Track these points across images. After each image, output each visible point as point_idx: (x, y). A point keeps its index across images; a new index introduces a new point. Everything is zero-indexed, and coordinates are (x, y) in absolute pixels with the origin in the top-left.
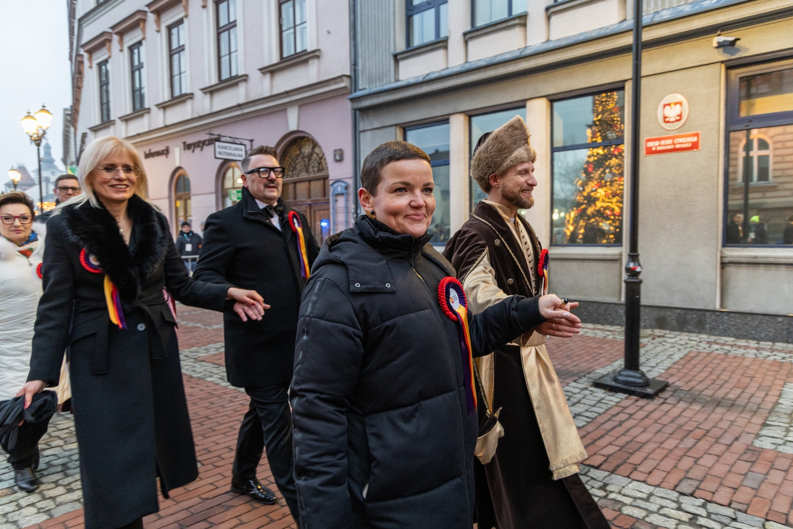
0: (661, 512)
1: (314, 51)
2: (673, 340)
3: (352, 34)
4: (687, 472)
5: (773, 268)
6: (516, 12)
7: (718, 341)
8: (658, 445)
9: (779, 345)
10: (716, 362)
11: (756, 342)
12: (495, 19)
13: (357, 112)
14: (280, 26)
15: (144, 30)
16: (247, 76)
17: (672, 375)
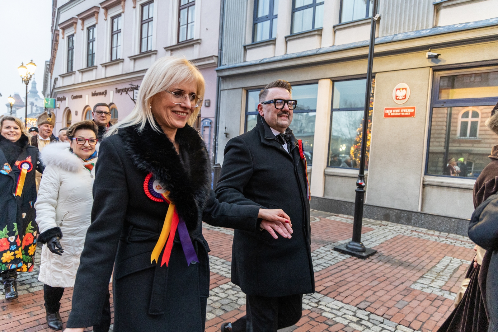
0: (343, 316)
1: (198, 40)
2: (392, 228)
3: (221, 32)
4: (367, 298)
5: (452, 189)
6: (316, 27)
7: (417, 230)
8: (357, 283)
9: (452, 235)
10: (411, 242)
11: (439, 232)
12: (304, 30)
13: (220, 78)
14: (179, 23)
15: (97, 19)
16: (157, 51)
17: (382, 247)
